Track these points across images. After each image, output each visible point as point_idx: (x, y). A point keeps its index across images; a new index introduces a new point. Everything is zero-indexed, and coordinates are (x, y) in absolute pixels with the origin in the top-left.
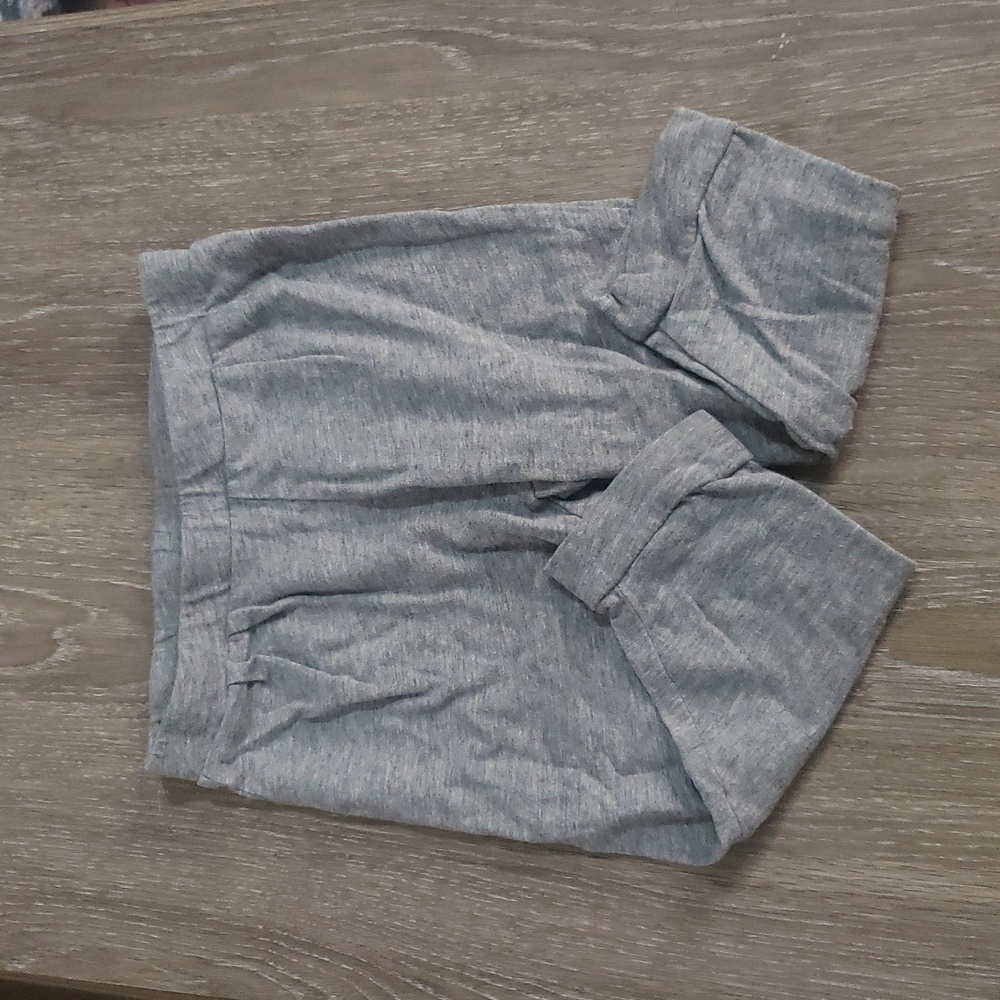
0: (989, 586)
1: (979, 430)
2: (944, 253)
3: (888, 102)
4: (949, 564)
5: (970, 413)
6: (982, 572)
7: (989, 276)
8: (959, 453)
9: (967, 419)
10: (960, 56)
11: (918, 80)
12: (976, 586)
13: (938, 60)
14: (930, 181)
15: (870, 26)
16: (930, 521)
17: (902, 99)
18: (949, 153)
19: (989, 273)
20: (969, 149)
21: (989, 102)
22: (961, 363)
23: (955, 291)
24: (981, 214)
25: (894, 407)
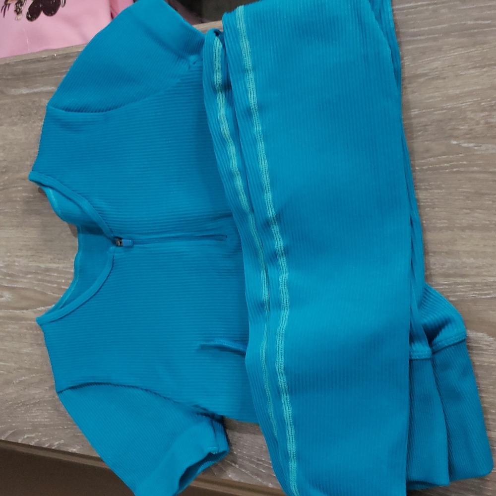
0: (477, 290)
1: (472, 219)
2: (456, 138)
3: (431, 69)
4: (459, 280)
5: (468, 211)
6: (474, 284)
7: (476, 148)
8: (463, 229)
9: (467, 214)
10: (463, 47)
11: (444, 58)
12: (471, 290)
13: (453, 49)
14: (449, 105)
15: (423, 35)
16: (450, 260)
17: (437, 68)
18: (458, 92)
19: (476, 146)
20: (466, 90)
21: (475, 67)
22: (463, 188)
23: (461, 155)
24: (472, 119)
25: (434, 208)
